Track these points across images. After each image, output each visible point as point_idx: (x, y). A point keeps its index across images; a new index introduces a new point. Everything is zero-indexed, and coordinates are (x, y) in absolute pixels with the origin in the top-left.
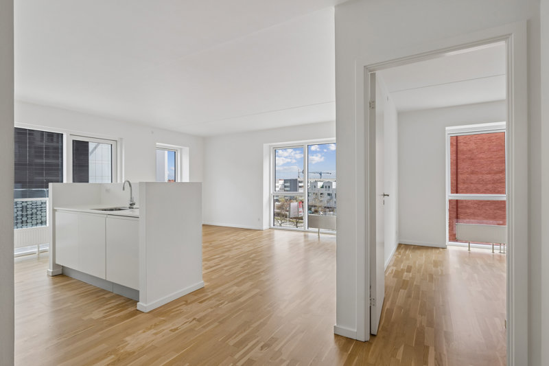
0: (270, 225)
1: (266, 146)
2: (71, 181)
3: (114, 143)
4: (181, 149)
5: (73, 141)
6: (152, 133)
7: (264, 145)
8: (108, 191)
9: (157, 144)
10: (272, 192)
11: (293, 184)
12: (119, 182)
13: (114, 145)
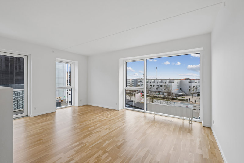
0: (123, 107)
1: (121, 60)
4: (74, 62)
7: (120, 59)
9: (56, 59)
10: (124, 88)
11: (136, 82)
13: (26, 58)
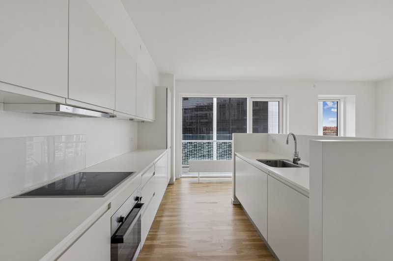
2: (251, 132)
3: (280, 100)
4: (345, 98)
5: (253, 102)
6: (314, 86)
8: (273, 141)
9: (319, 96)
12: (284, 133)
13: (281, 101)
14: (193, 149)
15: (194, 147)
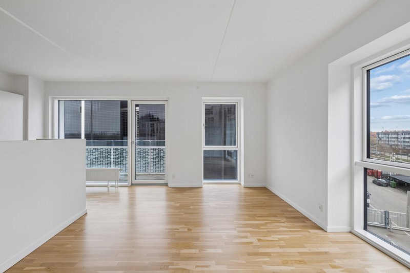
3: (166, 103)
4: (240, 100)
5: (136, 105)
6: (198, 88)
9: (203, 98)
14: (99, 155)
15: (100, 154)
